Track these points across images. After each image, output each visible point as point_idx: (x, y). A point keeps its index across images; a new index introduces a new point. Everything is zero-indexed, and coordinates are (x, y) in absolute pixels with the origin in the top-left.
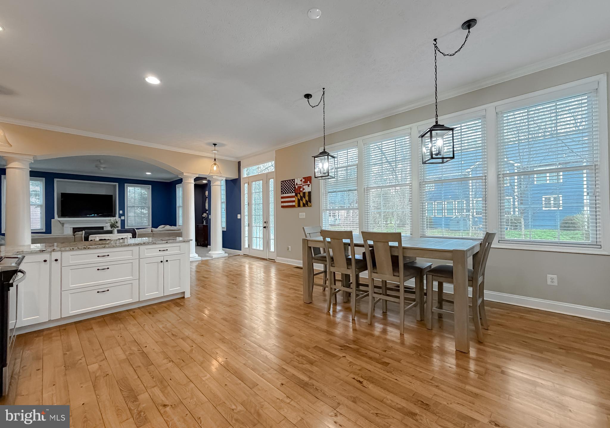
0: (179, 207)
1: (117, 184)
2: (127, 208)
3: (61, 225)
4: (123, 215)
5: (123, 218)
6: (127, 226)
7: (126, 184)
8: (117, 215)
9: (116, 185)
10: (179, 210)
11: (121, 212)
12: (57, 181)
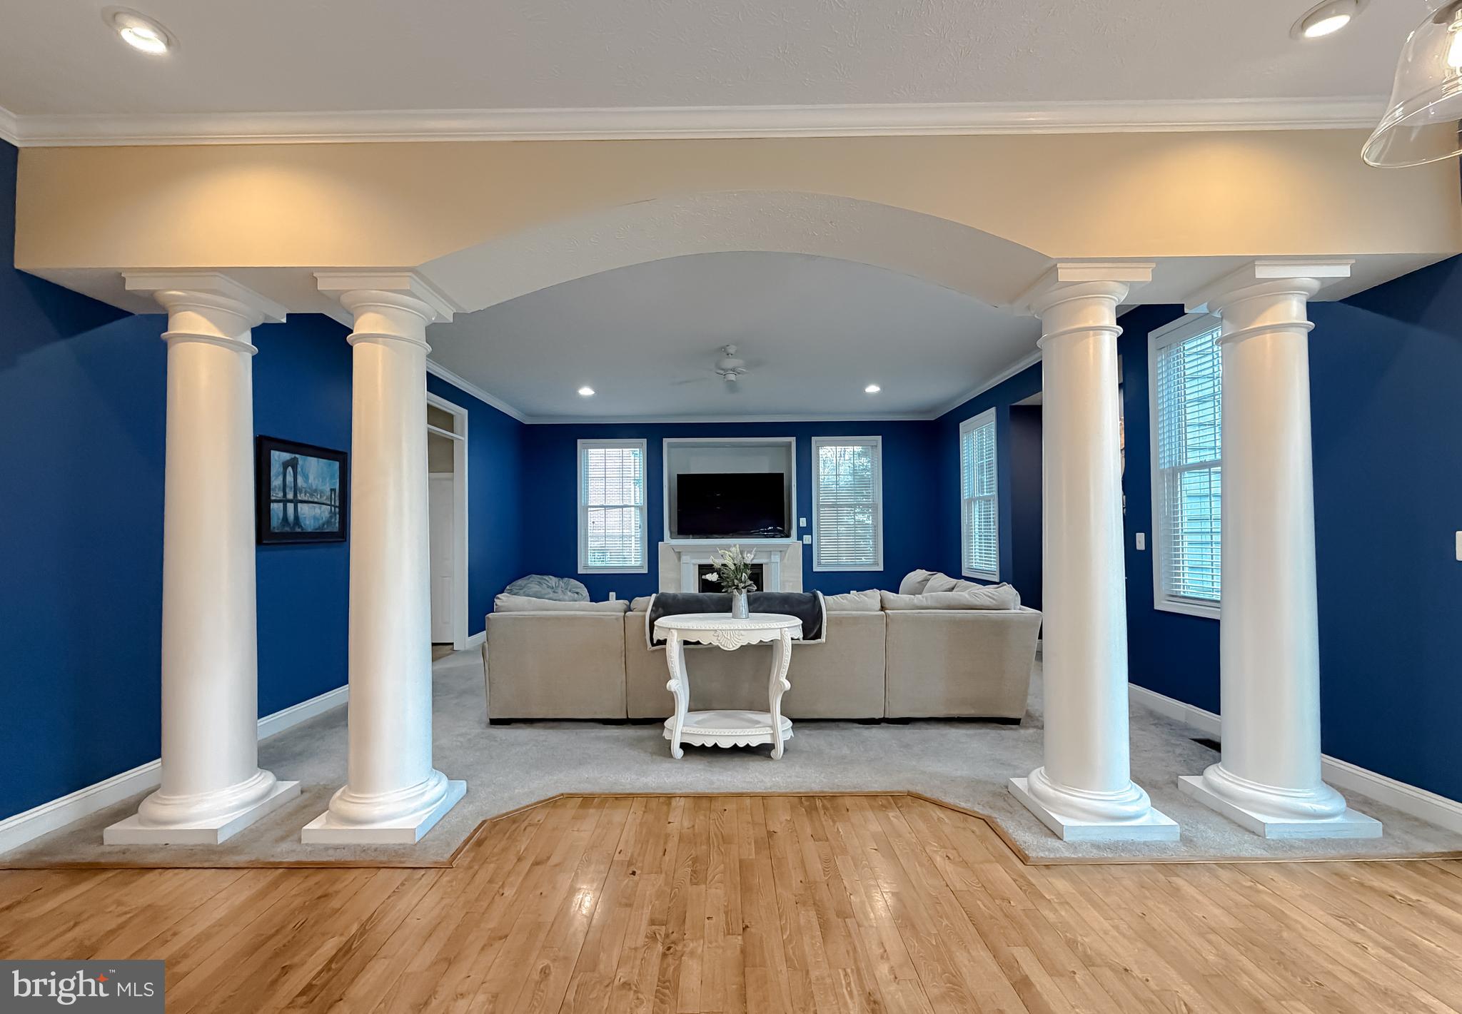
0: (971, 501)
1: (793, 440)
2: (818, 511)
3: (675, 557)
4: (808, 530)
5: (807, 539)
6: (819, 564)
7: (814, 439)
8: (794, 532)
9: (790, 444)
10: (970, 511)
11: (803, 522)
12: (670, 445)
